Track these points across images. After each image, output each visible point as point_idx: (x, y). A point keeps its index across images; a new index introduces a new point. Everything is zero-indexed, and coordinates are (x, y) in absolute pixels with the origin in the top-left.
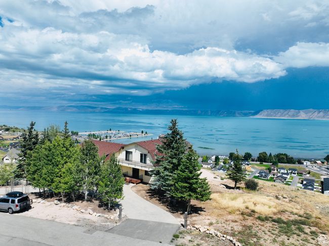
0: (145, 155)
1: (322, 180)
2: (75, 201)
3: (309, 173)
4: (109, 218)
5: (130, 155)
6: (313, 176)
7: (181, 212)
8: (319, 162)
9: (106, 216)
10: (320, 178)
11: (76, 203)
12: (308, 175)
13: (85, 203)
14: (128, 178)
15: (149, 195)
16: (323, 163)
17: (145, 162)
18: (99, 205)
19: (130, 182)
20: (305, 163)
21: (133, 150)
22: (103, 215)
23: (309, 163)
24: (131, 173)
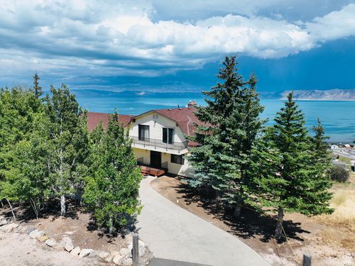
0: (171, 130)
1: (353, 165)
2: (40, 216)
3: (338, 158)
4: (109, 260)
5: (146, 132)
6: (342, 161)
7: (262, 237)
8: (347, 145)
9: (103, 254)
10: (349, 163)
11: (42, 221)
12: (337, 160)
13: (60, 220)
14: (144, 168)
15: (184, 197)
16: (352, 146)
17: (171, 142)
18: (90, 224)
19: (148, 173)
20: (332, 147)
21: (150, 123)
22: (97, 252)
23: (337, 147)
24: (148, 159)
